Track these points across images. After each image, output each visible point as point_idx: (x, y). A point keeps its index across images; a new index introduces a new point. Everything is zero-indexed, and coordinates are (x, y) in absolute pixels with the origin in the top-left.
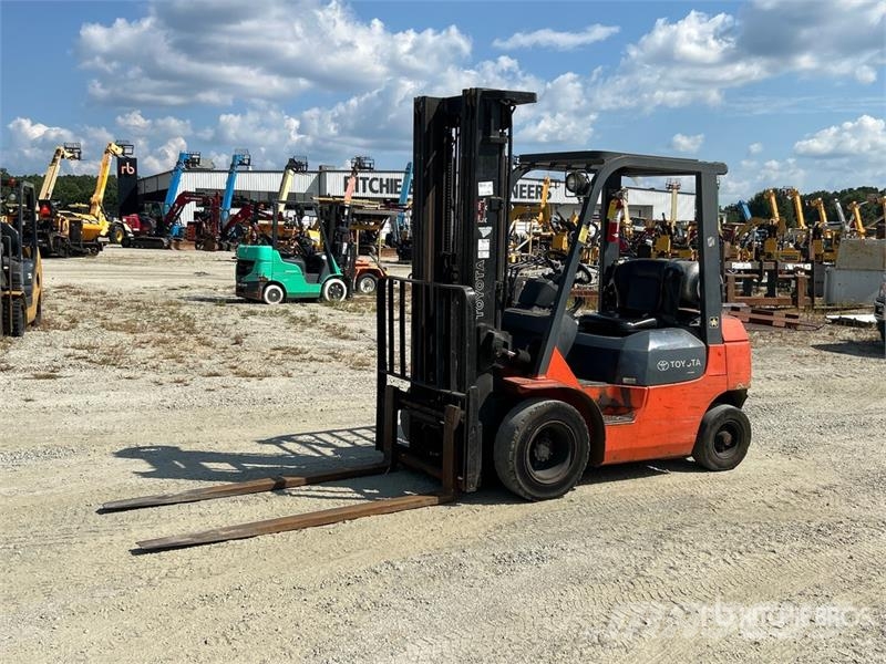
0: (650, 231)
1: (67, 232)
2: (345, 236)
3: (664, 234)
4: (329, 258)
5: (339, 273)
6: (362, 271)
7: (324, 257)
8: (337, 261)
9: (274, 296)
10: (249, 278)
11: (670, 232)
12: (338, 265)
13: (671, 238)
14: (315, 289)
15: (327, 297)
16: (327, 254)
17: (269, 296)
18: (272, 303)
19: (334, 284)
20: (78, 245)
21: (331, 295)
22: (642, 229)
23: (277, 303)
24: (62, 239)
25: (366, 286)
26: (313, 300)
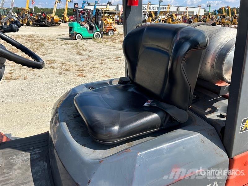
0: (192, 17)
1: (50, 20)
2: (100, 19)
3: (196, 18)
4: (95, 26)
5: (99, 31)
6: (109, 29)
7: (94, 26)
8: (98, 27)
9: (79, 38)
10: (72, 32)
11: (197, 17)
12: (98, 28)
13: (198, 19)
14: (91, 35)
15: (95, 38)
16: (94, 25)
17: (78, 38)
18: (78, 40)
19: (97, 34)
20: (53, 24)
21: (96, 37)
22: (190, 17)
23: (80, 39)
24: (49, 22)
25: (111, 34)
26: (91, 38)
